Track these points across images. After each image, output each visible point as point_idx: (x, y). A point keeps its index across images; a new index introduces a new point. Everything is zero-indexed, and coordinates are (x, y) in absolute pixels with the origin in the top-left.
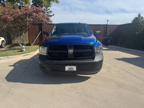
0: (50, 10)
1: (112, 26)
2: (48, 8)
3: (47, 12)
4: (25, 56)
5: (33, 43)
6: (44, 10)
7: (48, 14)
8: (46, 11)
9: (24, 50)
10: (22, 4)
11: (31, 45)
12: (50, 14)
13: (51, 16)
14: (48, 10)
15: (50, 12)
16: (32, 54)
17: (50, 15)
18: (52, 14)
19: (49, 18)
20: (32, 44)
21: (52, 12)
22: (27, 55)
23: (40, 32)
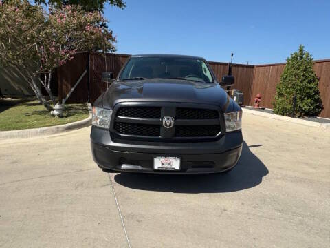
5: (66, 99)
20: (64, 101)
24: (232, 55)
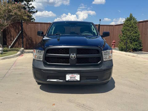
2: (30, 3)
3: (28, 8)
5: (11, 45)
6: (25, 4)
7: (30, 10)
8: (27, 6)
12: (32, 10)
13: (34, 12)
14: (30, 5)
15: (32, 8)
17: (32, 12)
19: (32, 14)
20: (10, 47)
21: (34, 8)
23: (21, 32)
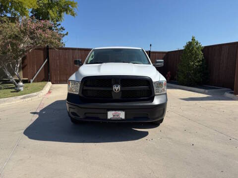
0: (62, 26)
1: (157, 54)
2: (58, 23)
3: (56, 30)
4: (24, 98)
5: (34, 79)
7: (58, 32)
8: (54, 27)
9: (22, 89)
10: (15, 15)
11: (30, 82)
12: (61, 32)
13: (64, 35)
14: (58, 25)
15: (62, 30)
16: (36, 96)
17: (61, 34)
18: (64, 32)
20: (32, 81)
21: (64, 30)
22: (28, 97)
23: (46, 60)
24: (151, 45)
